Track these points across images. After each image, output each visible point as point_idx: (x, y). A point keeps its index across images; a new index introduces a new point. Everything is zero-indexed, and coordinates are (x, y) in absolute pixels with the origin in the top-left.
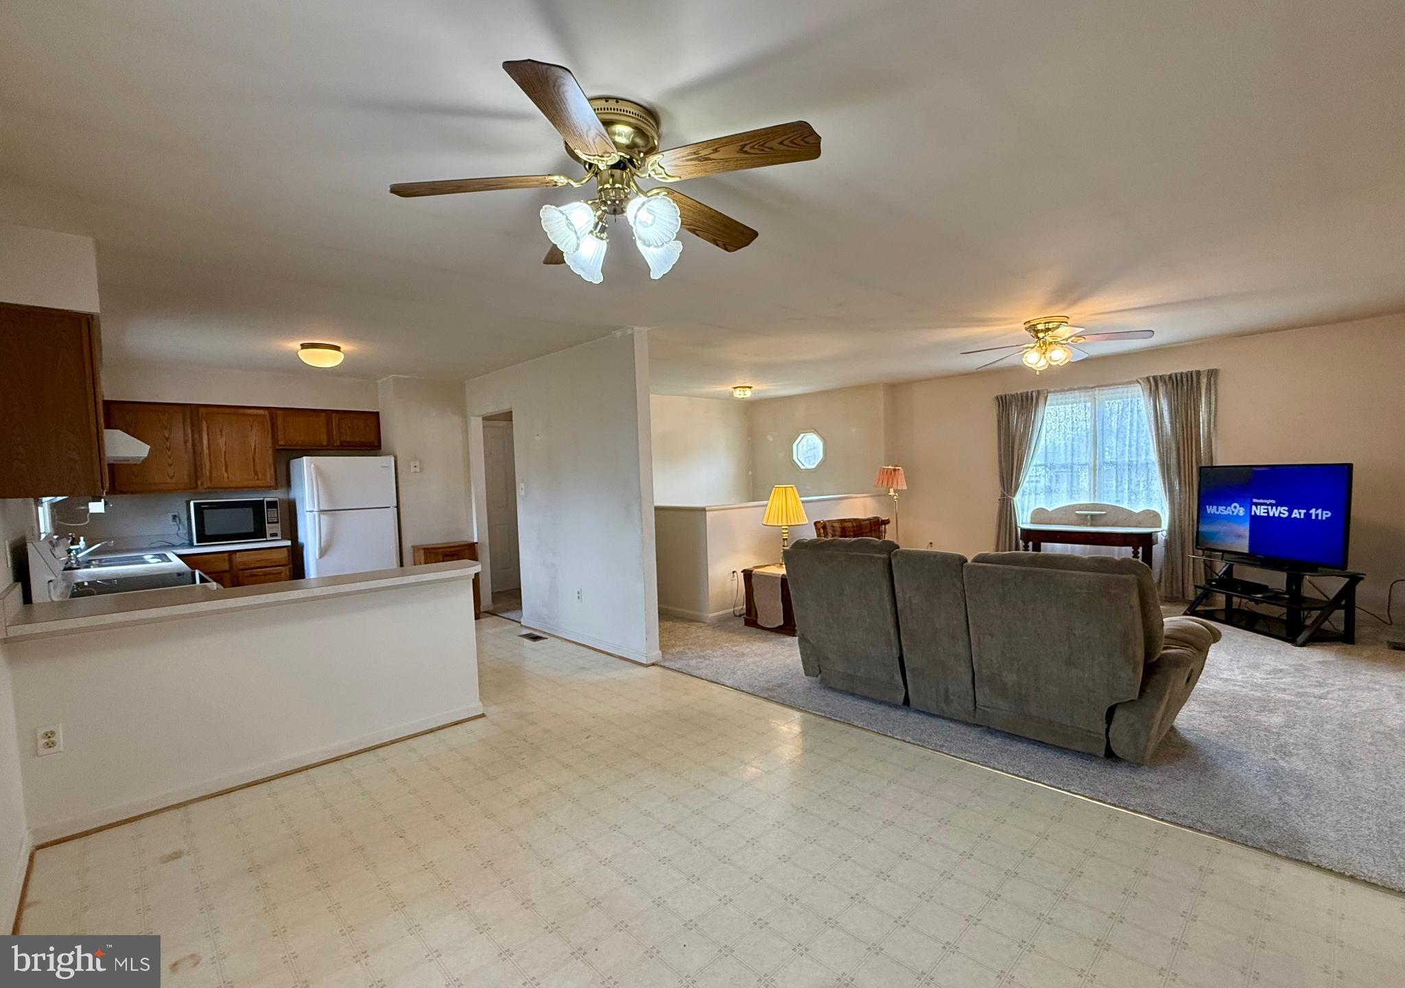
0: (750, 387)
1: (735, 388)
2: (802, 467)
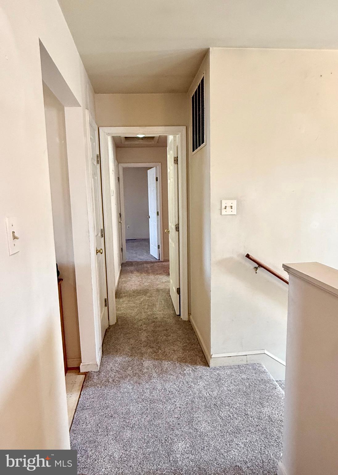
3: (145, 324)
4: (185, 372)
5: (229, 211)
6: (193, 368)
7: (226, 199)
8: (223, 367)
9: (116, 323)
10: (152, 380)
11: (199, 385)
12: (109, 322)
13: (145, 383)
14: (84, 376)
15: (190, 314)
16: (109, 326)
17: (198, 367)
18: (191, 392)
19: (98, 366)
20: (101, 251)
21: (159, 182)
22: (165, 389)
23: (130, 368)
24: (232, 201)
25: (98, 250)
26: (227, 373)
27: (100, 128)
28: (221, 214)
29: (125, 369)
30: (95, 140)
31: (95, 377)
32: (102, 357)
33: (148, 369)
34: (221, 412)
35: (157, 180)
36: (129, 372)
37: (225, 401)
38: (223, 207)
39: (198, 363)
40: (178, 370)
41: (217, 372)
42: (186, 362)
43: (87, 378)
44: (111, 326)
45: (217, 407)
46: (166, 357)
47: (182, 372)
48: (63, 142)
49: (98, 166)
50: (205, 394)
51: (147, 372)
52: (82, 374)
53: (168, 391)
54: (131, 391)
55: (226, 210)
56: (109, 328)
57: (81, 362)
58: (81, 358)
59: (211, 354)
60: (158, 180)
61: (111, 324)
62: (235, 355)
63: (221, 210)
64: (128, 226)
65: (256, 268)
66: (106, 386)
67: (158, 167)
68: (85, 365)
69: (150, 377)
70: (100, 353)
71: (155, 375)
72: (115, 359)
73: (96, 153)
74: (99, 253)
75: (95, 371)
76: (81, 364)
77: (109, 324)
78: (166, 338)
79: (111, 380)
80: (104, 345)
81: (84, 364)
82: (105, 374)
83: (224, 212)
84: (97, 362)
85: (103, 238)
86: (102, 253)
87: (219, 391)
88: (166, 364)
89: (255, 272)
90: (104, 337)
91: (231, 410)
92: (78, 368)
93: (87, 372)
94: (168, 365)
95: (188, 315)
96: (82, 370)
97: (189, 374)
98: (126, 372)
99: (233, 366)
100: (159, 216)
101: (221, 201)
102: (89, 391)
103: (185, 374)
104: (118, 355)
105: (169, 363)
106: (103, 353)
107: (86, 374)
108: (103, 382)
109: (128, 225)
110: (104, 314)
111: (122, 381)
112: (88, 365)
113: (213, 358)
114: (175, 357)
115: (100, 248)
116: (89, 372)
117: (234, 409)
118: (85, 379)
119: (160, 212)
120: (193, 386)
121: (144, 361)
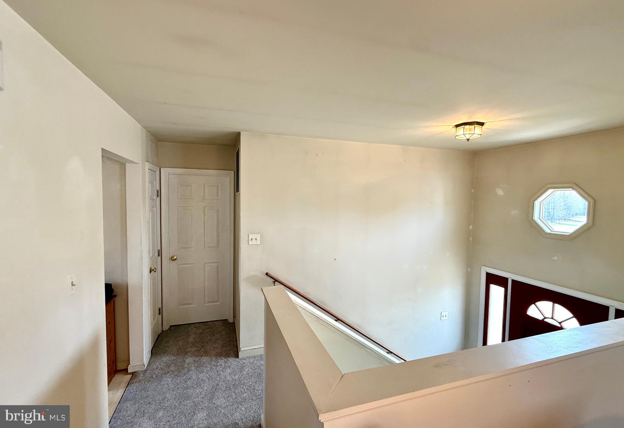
0: (482, 124)
1: (457, 126)
2: (548, 231)
3: (195, 328)
4: (218, 364)
5: (254, 242)
6: (226, 360)
7: (252, 233)
8: (250, 357)
9: (169, 328)
10: (190, 373)
11: (226, 372)
12: (162, 328)
13: (183, 375)
14: (131, 375)
15: (235, 317)
16: (162, 331)
17: (230, 359)
18: (218, 378)
19: (145, 366)
20: (155, 270)
22: (199, 378)
23: (173, 365)
24: (256, 235)
25: (152, 269)
26: (250, 361)
27: (161, 168)
28: (248, 244)
29: (169, 366)
30: (156, 178)
31: (141, 375)
32: (150, 358)
33: (188, 364)
34: (236, 390)
36: (172, 368)
37: (242, 382)
38: (250, 239)
39: (230, 356)
40: (213, 363)
41: (243, 361)
42: (221, 356)
43: (133, 377)
44: (164, 331)
45: (235, 386)
46: (206, 353)
47: (216, 364)
48: (124, 188)
49: (158, 200)
50: (229, 379)
51: (187, 367)
52: (130, 374)
53: (200, 379)
54: (170, 382)
55: (251, 241)
56: (161, 333)
57: (130, 364)
58: (129, 361)
59: (240, 348)
61: (164, 330)
62: (258, 347)
63: (248, 241)
65: (274, 282)
66: (149, 381)
68: (133, 366)
69: (189, 370)
70: (148, 355)
71: (193, 368)
72: (161, 359)
73: (156, 188)
74: (153, 271)
75: (142, 370)
76: (129, 366)
77: (162, 330)
78: (211, 338)
79: (154, 376)
80: (155, 348)
81: (131, 365)
82: (151, 372)
83: (250, 243)
84: (144, 363)
85: (160, 257)
86: (155, 272)
87: (239, 375)
88: (205, 359)
89: (273, 285)
90: (156, 342)
91: (245, 387)
92: (127, 370)
93: (134, 372)
94: (206, 359)
95: (233, 318)
96: (130, 370)
97: (221, 365)
98: (169, 369)
99: (257, 356)
101: (248, 235)
102: (134, 387)
103: (218, 365)
104: (165, 356)
105: (208, 358)
106: (151, 356)
107: (133, 374)
108: (147, 378)
110: (158, 320)
111: (163, 376)
112: (135, 366)
113: (241, 351)
114: (214, 352)
115: (155, 267)
116: (136, 371)
117: (247, 386)
118: (132, 377)
120: (222, 373)
121: (186, 358)
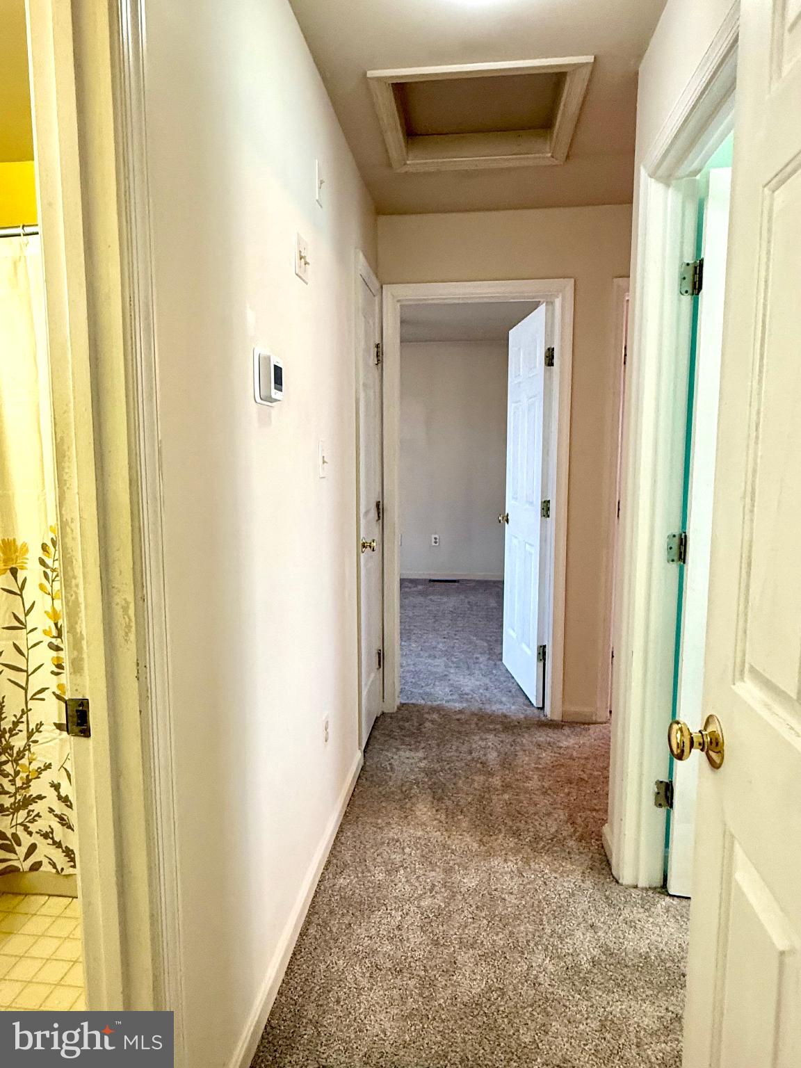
21: (561, 372)
35: (550, 360)
60: (556, 361)
64: (433, 536)
67: (558, 302)
100: (551, 520)
109: (435, 533)
119: (557, 502)
